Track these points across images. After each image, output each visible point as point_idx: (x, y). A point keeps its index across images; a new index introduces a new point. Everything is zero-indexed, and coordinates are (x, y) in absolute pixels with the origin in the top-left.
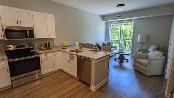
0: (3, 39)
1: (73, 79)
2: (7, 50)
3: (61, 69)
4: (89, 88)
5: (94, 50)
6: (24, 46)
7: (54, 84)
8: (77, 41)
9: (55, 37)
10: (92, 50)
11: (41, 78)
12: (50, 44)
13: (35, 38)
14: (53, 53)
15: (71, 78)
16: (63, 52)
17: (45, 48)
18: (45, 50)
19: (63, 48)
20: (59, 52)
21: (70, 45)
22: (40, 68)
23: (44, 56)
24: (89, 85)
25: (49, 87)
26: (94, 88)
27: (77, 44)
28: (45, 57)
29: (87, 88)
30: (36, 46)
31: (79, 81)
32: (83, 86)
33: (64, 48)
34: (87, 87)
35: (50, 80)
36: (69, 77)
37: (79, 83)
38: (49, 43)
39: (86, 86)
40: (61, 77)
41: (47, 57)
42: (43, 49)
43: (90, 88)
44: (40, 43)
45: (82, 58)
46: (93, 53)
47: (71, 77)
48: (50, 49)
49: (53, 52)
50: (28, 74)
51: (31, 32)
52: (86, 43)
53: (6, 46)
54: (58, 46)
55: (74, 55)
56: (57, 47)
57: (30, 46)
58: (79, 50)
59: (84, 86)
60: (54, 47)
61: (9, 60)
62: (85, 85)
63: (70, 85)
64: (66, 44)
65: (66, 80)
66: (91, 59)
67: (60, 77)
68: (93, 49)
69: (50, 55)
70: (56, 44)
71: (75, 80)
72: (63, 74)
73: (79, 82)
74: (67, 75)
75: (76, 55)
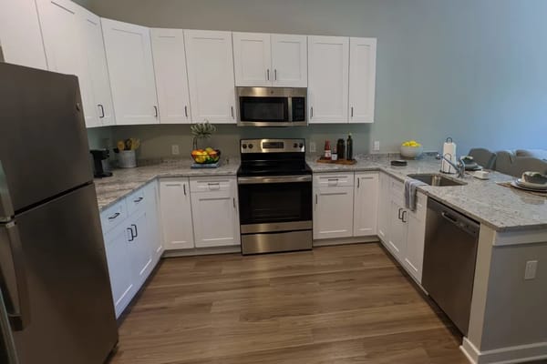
0: (235, 121)
1: (408, 284)
2: (243, 151)
3: (376, 236)
4: (455, 342)
5: (528, 184)
6: (281, 145)
7: (337, 281)
8: (449, 140)
9: (372, 121)
10: (513, 183)
11: (310, 250)
12: (354, 143)
13: (311, 120)
14: (357, 176)
15: (403, 278)
16: (387, 177)
17: (335, 157)
18: (333, 162)
19: (395, 163)
20: (377, 175)
21: (428, 154)
22: (310, 218)
23: (326, 182)
24: (459, 334)
25: (321, 283)
26: (479, 353)
27: (449, 149)
28: (330, 186)
29: (450, 340)
30: (312, 147)
31: (428, 302)
32: (435, 327)
33: (401, 161)
34: (452, 337)
35: (332, 263)
36: (398, 273)
37: (424, 309)
38: (350, 140)
39: (447, 331)
40: (368, 264)
41: (335, 185)
42: (328, 160)
43: (461, 347)
44: (323, 138)
45: (445, 212)
46: (522, 199)
47: (404, 274)
48: (351, 160)
49: (354, 171)
50: (277, 227)
51: (300, 102)
52: (511, 151)
53: (243, 142)
54: (383, 155)
55: (419, 194)
56: (379, 157)
57: (296, 146)
58: (455, 177)
59: (439, 325)
60: (366, 154)
61: (240, 179)
62: (443, 326)
63: (386, 305)
64: (412, 146)
65: (380, 279)
66: (479, 223)
67: (365, 263)
68: (522, 180)
69: (346, 180)
70: (376, 146)
71: (413, 290)
72: (381, 255)
73: (425, 304)
74: (390, 264)
75: (426, 193)
